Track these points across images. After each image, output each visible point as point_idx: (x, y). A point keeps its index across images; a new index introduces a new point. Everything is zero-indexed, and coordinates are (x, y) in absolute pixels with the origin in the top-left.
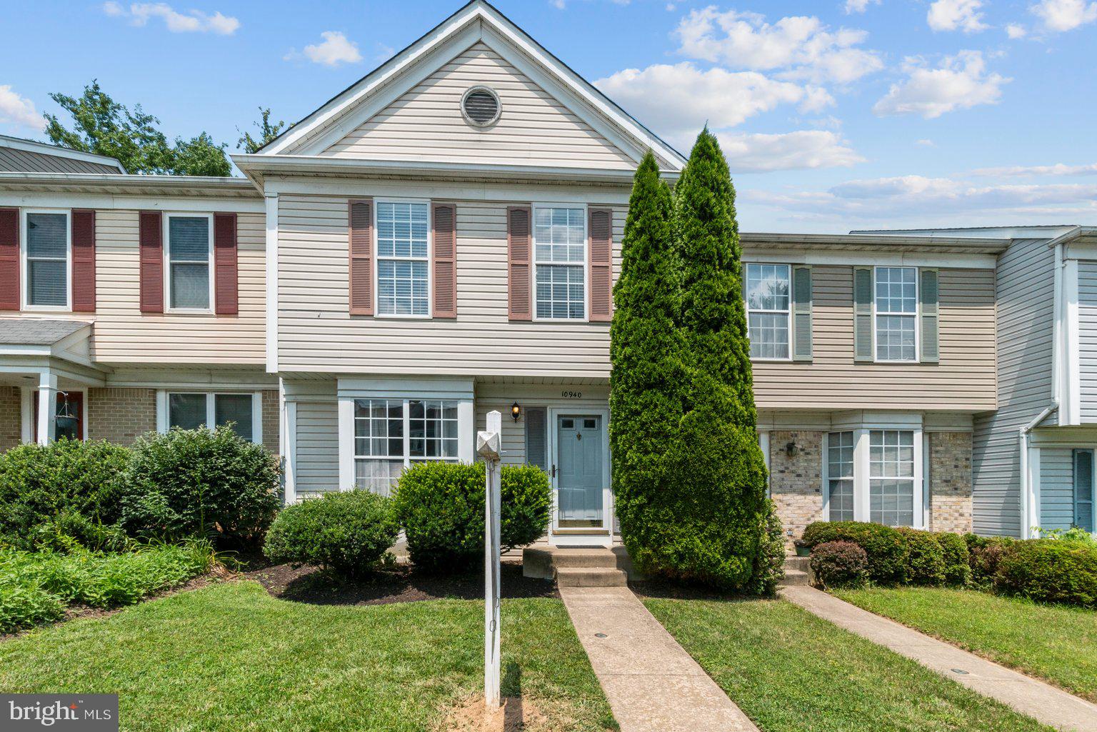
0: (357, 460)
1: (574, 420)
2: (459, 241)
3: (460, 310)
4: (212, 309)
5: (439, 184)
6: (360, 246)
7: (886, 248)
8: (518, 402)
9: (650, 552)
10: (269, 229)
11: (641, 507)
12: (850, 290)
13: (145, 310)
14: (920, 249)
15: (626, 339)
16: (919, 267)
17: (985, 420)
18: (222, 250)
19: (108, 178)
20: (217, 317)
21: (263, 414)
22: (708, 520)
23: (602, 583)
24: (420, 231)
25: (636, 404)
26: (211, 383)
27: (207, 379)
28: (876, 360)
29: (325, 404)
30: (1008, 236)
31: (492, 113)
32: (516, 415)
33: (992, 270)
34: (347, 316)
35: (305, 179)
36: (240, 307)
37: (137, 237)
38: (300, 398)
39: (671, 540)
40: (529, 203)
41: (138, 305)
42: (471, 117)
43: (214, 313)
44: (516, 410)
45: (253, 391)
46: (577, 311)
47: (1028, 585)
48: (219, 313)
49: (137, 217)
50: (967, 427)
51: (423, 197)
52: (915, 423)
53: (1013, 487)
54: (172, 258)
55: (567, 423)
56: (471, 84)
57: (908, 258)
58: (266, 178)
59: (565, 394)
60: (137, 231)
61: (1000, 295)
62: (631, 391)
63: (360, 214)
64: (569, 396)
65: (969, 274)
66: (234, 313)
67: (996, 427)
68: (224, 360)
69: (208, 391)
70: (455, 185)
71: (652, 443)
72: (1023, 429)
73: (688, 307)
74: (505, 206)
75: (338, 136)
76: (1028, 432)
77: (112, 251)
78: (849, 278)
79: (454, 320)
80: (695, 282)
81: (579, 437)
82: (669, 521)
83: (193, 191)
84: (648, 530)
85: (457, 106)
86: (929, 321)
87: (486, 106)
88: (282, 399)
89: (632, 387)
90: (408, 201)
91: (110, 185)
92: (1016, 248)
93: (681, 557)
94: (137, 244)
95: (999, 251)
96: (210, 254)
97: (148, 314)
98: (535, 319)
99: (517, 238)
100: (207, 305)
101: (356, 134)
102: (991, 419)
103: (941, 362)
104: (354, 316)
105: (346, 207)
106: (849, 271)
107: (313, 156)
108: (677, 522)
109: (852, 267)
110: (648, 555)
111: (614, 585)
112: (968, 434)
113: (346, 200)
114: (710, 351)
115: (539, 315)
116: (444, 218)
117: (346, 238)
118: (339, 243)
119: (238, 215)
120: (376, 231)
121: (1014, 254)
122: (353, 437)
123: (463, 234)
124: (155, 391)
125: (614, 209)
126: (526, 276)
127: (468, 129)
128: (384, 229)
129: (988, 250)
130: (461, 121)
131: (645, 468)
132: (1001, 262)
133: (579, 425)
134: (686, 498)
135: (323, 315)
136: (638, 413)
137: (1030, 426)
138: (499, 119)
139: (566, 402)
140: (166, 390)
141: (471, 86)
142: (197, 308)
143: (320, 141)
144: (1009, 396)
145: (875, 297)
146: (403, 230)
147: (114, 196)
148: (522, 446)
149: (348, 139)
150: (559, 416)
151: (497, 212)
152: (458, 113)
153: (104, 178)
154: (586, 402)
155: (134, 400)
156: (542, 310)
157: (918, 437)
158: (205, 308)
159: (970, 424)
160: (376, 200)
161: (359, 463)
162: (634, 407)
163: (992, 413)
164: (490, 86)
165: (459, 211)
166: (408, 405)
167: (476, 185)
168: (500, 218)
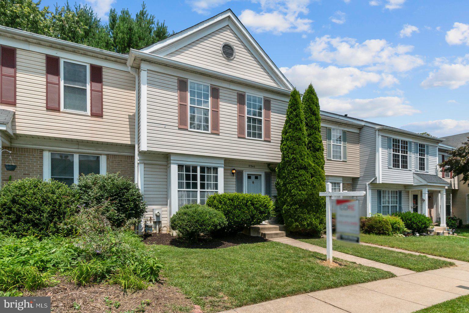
0: (178, 191)
1: (252, 176)
2: (221, 103)
3: (221, 131)
4: (89, 112)
5: (214, 79)
6: (182, 99)
7: (331, 122)
8: (236, 168)
9: (298, 224)
10: (143, 85)
11: (296, 209)
12: (326, 135)
13: (48, 109)
14: (343, 124)
15: (293, 152)
16: (343, 130)
17: (356, 180)
18: (93, 84)
19: (34, 35)
20: (91, 117)
21: (107, 166)
22: (316, 213)
23: (279, 236)
24: (206, 97)
25: (296, 174)
26: (78, 149)
27: (77, 147)
28: (332, 159)
29: (156, 165)
30: (363, 124)
31: (231, 54)
32: (233, 173)
33: (359, 133)
34: (177, 128)
35: (159, 66)
36: (104, 113)
37: (45, 68)
38: (146, 162)
39: (306, 220)
40: (245, 92)
41: (45, 105)
42: (225, 54)
43: (89, 114)
44: (234, 171)
45: (101, 154)
46: (260, 136)
47: (374, 230)
48: (93, 115)
49: (44, 57)
50: (351, 182)
51: (208, 83)
52: (340, 180)
53: (364, 201)
54: (65, 83)
55: (249, 177)
56: (225, 41)
57: (340, 127)
58: (142, 62)
59: (249, 166)
60: (45, 65)
61: (361, 141)
62: (295, 170)
63: (182, 86)
64: (251, 167)
65: (353, 134)
66: (100, 116)
67: (359, 182)
68: (99, 139)
69: (75, 153)
70: (220, 80)
71: (302, 188)
72: (367, 183)
73: (310, 143)
74: (237, 92)
75: (173, 50)
76: (368, 185)
77: (31, 73)
78: (325, 131)
79: (218, 134)
80: (312, 135)
81: (253, 182)
82: (305, 213)
83: (81, 52)
84: (298, 216)
85: (220, 48)
86: (345, 147)
87: (230, 51)
88: (137, 161)
89: (295, 168)
90: (201, 83)
91: (32, 38)
92: (365, 128)
93: (308, 225)
94: (45, 72)
95: (361, 128)
96: (87, 84)
97: (50, 111)
98: (247, 137)
99: (241, 105)
100: (85, 110)
101: (181, 50)
102: (358, 180)
103: (347, 161)
104: (180, 129)
105: (176, 81)
106: (325, 129)
107: (162, 56)
108: (308, 213)
109: (326, 127)
110: (297, 225)
111: (282, 237)
112: (351, 184)
113: (177, 78)
114: (317, 159)
115: (248, 136)
116: (215, 93)
117: (177, 94)
118: (173, 96)
119: (103, 67)
120: (189, 94)
121: (365, 129)
122: (177, 181)
123: (222, 101)
124: (42, 151)
125: (271, 100)
126: (244, 120)
127: (223, 59)
128: (192, 94)
129: (358, 127)
130: (221, 55)
131: (299, 196)
132: (361, 131)
133: (253, 178)
134: (312, 206)
135: (167, 127)
136: (297, 177)
137: (369, 182)
138: (234, 57)
139: (250, 169)
140: (49, 151)
141: (225, 42)
142: (80, 111)
143: (166, 50)
144: (363, 173)
145: (332, 138)
146: (199, 95)
147: (30, 43)
148: (235, 186)
149: (178, 52)
150: (248, 174)
151: (234, 94)
152: (220, 52)
153: (31, 35)
154: (256, 169)
155: (29, 155)
156: (249, 135)
157: (341, 185)
158: (84, 111)
159: (351, 181)
160: (189, 81)
161: (179, 192)
162: (296, 175)
163: (358, 178)
164: (232, 44)
165: (220, 91)
166: (199, 168)
167: (228, 82)
168: (235, 97)
